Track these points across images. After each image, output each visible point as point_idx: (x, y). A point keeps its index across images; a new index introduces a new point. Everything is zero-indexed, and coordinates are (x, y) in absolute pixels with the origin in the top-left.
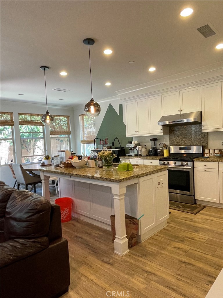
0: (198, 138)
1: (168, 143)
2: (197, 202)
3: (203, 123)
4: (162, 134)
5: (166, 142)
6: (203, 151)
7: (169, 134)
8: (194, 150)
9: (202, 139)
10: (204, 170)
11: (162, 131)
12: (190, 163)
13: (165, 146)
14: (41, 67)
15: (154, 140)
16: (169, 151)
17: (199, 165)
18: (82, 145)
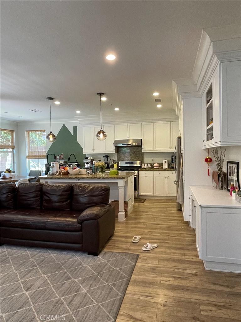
0: (137, 156)
1: (116, 159)
2: (140, 197)
3: (143, 147)
4: (114, 152)
5: (114, 158)
6: (141, 165)
7: (117, 153)
8: (138, 164)
9: (140, 157)
10: (145, 176)
11: (114, 150)
12: (136, 172)
13: (114, 162)
14: (47, 98)
15: (107, 156)
16: (118, 165)
17: (142, 173)
18: (27, 160)
